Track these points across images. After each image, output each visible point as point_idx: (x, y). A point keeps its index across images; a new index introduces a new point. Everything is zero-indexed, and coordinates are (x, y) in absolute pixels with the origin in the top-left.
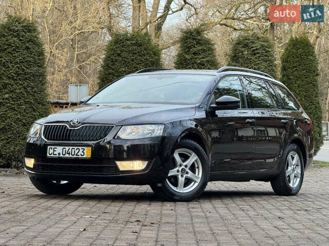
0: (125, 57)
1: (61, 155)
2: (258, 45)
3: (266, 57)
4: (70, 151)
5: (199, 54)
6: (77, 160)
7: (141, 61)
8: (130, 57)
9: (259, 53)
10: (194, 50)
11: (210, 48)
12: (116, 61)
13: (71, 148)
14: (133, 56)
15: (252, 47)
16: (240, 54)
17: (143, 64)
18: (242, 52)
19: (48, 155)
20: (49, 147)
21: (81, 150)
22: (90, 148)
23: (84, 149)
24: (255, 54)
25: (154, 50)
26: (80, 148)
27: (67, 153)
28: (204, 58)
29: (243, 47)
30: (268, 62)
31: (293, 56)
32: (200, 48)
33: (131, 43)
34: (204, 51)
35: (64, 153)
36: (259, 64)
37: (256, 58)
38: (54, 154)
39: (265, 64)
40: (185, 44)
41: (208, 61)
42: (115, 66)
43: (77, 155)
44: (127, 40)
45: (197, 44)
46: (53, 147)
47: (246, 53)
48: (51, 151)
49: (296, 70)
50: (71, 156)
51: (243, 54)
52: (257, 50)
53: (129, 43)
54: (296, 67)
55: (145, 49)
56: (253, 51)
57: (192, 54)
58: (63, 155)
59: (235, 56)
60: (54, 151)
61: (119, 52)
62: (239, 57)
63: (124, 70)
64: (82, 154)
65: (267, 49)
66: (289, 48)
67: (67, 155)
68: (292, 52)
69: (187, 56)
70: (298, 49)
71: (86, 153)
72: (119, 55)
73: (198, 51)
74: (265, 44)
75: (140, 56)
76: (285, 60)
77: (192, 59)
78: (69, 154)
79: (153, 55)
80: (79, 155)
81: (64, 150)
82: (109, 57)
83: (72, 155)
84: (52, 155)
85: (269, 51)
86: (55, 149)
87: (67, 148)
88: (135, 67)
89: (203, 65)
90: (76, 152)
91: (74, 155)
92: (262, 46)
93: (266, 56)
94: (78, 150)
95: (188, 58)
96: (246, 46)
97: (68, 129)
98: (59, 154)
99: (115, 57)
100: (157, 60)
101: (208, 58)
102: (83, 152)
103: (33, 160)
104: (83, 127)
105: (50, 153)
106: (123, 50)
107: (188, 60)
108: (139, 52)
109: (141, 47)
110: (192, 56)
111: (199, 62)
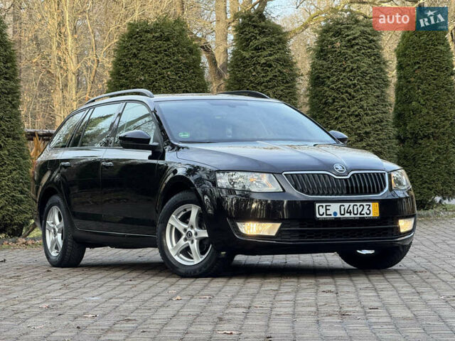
0: (143, 59)
1: (339, 216)
2: (356, 31)
3: (370, 50)
4: (351, 208)
5: (264, 49)
6: (362, 221)
7: (170, 63)
8: (151, 57)
9: (357, 44)
10: (254, 43)
11: (280, 39)
12: (131, 66)
13: (352, 204)
14: (157, 57)
15: (348, 36)
16: (329, 47)
17: (172, 68)
18: (332, 43)
19: (318, 216)
20: (317, 205)
21: (366, 207)
22: (377, 204)
23: (370, 205)
24: (352, 46)
25: (190, 46)
26: (364, 204)
27: (347, 212)
28: (270, 55)
29: (334, 35)
30: (373, 58)
31: (414, 47)
32: (265, 40)
33: (154, 37)
34: (271, 44)
35: (343, 213)
36: (358, 60)
37: (354, 52)
38: (327, 215)
39: (367, 60)
40: (242, 36)
41: (278, 60)
42: (130, 74)
43: (360, 214)
44: (147, 32)
45: (259, 34)
46: (324, 205)
47: (338, 44)
48: (322, 210)
49: (419, 68)
50: (352, 215)
51: (333, 47)
52: (354, 39)
53: (149, 36)
54: (418, 63)
55: (176, 45)
56: (349, 41)
57: (252, 50)
58: (341, 214)
59: (322, 51)
60: (326, 210)
61: (135, 50)
62: (328, 52)
63: (143, 78)
64: (368, 212)
65: (371, 38)
66: (407, 35)
67: (347, 215)
68: (412, 41)
69: (244, 54)
70: (421, 36)
71: (373, 211)
72: (135, 56)
73: (262, 44)
74: (368, 30)
75: (167, 55)
76: (401, 54)
77: (252, 58)
78: (350, 213)
79: (188, 54)
80: (363, 214)
81: (342, 208)
82: (120, 60)
83: (354, 214)
84: (324, 216)
85: (374, 41)
86: (328, 208)
87: (346, 205)
88: (160, 74)
89: (270, 66)
90: (360, 210)
91: (357, 214)
92: (363, 32)
93: (370, 48)
94: (362, 207)
95: (247, 57)
96: (338, 34)
97: (335, 178)
98: (335, 214)
99: (130, 59)
100: (194, 61)
101: (278, 54)
102: (368, 209)
103: (278, 225)
104: (353, 175)
105: (321, 213)
106: (142, 47)
107: (247, 59)
108: (166, 51)
109: (169, 43)
110: (253, 53)
111: (263, 61)
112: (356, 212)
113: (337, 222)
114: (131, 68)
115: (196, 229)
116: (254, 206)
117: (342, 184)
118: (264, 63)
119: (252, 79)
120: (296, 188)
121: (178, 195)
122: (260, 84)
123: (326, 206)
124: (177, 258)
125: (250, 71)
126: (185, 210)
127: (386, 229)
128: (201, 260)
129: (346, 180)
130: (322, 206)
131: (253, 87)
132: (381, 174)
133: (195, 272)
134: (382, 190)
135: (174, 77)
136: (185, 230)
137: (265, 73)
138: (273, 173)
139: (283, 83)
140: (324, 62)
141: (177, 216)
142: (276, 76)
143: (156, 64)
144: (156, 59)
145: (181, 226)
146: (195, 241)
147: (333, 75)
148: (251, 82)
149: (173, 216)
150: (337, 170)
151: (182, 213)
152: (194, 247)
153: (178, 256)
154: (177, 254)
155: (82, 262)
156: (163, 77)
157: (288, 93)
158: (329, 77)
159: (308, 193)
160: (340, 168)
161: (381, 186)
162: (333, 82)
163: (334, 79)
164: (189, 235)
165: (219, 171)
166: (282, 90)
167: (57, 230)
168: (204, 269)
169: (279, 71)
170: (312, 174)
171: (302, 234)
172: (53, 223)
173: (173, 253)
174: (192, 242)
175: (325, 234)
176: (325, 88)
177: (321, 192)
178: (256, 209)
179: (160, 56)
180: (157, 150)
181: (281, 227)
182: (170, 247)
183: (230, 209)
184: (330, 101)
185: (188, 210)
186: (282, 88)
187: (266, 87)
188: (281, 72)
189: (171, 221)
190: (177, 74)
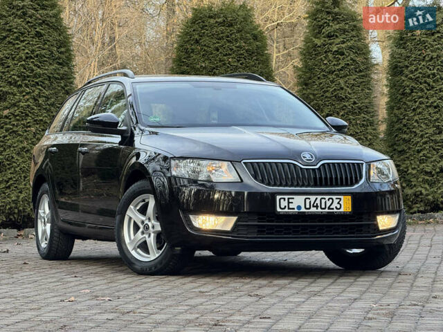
0: (205, 45)
1: (303, 210)
4: (318, 202)
5: (337, 36)
6: (331, 217)
7: (231, 50)
8: (213, 43)
10: (326, 30)
11: (355, 26)
12: (192, 52)
13: (319, 197)
14: (218, 43)
16: (409, 34)
17: (234, 55)
18: (413, 31)
19: (279, 210)
20: (278, 197)
21: (336, 201)
22: (350, 197)
23: (340, 199)
24: (432, 34)
25: (255, 32)
26: (334, 197)
27: (314, 206)
28: (343, 42)
32: (338, 27)
33: (216, 22)
34: (345, 31)
35: (308, 206)
37: (434, 41)
38: (289, 208)
40: (315, 22)
41: (350, 48)
42: (191, 60)
43: (329, 208)
45: (333, 21)
46: (286, 197)
47: (418, 32)
48: (284, 204)
50: (319, 210)
51: (412, 35)
53: (212, 21)
55: (239, 31)
57: (324, 37)
58: (306, 208)
59: (402, 39)
60: (289, 203)
62: (407, 40)
63: (203, 65)
64: (338, 207)
67: (313, 210)
71: (344, 205)
72: (197, 42)
73: (334, 31)
75: (229, 42)
77: (324, 45)
78: (317, 207)
79: (252, 41)
80: (333, 209)
81: (308, 201)
82: (182, 46)
83: (321, 208)
84: (286, 210)
86: (290, 201)
87: (313, 198)
88: (220, 61)
89: (342, 54)
90: (328, 204)
91: (325, 208)
94: (331, 200)
95: (319, 44)
97: (301, 168)
98: (299, 207)
99: (192, 45)
100: (258, 47)
101: (352, 42)
102: (338, 203)
103: (234, 219)
104: (323, 165)
105: (283, 207)
106: (204, 33)
107: (319, 47)
108: (228, 37)
109: (231, 28)
110: (325, 41)
111: (335, 49)
112: (323, 206)
113: (301, 217)
114: (192, 55)
115: (153, 222)
116: (216, 196)
117: (309, 175)
118: (335, 51)
119: (323, 67)
120: (256, 178)
121: (136, 184)
122: (331, 72)
123: (289, 199)
124: (133, 253)
125: (321, 59)
126: (144, 201)
127: (362, 226)
128: (157, 255)
129: (313, 170)
130: (284, 199)
131: (324, 75)
132: (358, 164)
133: (150, 269)
134: (357, 182)
135: (235, 64)
136: (143, 222)
137: (338, 61)
138: (231, 161)
139: (356, 71)
140: (403, 51)
141: (136, 206)
142: (348, 64)
143: (218, 50)
144: (217, 45)
145: (139, 218)
146: (152, 235)
147: (412, 64)
148: (322, 70)
149: (131, 207)
150: (304, 159)
151: (141, 204)
152: (151, 241)
153: (136, 251)
154: (134, 249)
155: (72, 255)
156: (224, 64)
157: (361, 82)
158: (407, 67)
159: (269, 184)
160: (308, 156)
161: (356, 178)
162: (412, 72)
163: (413, 68)
164: (147, 228)
165: (174, 158)
166: (354, 80)
167: (46, 220)
168: (159, 266)
169: (352, 59)
170: (275, 163)
171: (261, 229)
172: (44, 213)
173: (130, 248)
174: (149, 236)
175: (287, 230)
176: (403, 78)
177: (284, 183)
178: (218, 200)
179: (222, 42)
180: (126, 135)
181: (237, 221)
182: (127, 240)
183: (187, 200)
184: (408, 91)
185: (147, 201)
186: (354, 77)
187: (337, 76)
188: (354, 61)
189: (129, 213)
190: (238, 61)
